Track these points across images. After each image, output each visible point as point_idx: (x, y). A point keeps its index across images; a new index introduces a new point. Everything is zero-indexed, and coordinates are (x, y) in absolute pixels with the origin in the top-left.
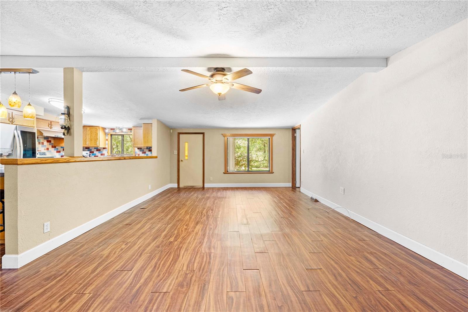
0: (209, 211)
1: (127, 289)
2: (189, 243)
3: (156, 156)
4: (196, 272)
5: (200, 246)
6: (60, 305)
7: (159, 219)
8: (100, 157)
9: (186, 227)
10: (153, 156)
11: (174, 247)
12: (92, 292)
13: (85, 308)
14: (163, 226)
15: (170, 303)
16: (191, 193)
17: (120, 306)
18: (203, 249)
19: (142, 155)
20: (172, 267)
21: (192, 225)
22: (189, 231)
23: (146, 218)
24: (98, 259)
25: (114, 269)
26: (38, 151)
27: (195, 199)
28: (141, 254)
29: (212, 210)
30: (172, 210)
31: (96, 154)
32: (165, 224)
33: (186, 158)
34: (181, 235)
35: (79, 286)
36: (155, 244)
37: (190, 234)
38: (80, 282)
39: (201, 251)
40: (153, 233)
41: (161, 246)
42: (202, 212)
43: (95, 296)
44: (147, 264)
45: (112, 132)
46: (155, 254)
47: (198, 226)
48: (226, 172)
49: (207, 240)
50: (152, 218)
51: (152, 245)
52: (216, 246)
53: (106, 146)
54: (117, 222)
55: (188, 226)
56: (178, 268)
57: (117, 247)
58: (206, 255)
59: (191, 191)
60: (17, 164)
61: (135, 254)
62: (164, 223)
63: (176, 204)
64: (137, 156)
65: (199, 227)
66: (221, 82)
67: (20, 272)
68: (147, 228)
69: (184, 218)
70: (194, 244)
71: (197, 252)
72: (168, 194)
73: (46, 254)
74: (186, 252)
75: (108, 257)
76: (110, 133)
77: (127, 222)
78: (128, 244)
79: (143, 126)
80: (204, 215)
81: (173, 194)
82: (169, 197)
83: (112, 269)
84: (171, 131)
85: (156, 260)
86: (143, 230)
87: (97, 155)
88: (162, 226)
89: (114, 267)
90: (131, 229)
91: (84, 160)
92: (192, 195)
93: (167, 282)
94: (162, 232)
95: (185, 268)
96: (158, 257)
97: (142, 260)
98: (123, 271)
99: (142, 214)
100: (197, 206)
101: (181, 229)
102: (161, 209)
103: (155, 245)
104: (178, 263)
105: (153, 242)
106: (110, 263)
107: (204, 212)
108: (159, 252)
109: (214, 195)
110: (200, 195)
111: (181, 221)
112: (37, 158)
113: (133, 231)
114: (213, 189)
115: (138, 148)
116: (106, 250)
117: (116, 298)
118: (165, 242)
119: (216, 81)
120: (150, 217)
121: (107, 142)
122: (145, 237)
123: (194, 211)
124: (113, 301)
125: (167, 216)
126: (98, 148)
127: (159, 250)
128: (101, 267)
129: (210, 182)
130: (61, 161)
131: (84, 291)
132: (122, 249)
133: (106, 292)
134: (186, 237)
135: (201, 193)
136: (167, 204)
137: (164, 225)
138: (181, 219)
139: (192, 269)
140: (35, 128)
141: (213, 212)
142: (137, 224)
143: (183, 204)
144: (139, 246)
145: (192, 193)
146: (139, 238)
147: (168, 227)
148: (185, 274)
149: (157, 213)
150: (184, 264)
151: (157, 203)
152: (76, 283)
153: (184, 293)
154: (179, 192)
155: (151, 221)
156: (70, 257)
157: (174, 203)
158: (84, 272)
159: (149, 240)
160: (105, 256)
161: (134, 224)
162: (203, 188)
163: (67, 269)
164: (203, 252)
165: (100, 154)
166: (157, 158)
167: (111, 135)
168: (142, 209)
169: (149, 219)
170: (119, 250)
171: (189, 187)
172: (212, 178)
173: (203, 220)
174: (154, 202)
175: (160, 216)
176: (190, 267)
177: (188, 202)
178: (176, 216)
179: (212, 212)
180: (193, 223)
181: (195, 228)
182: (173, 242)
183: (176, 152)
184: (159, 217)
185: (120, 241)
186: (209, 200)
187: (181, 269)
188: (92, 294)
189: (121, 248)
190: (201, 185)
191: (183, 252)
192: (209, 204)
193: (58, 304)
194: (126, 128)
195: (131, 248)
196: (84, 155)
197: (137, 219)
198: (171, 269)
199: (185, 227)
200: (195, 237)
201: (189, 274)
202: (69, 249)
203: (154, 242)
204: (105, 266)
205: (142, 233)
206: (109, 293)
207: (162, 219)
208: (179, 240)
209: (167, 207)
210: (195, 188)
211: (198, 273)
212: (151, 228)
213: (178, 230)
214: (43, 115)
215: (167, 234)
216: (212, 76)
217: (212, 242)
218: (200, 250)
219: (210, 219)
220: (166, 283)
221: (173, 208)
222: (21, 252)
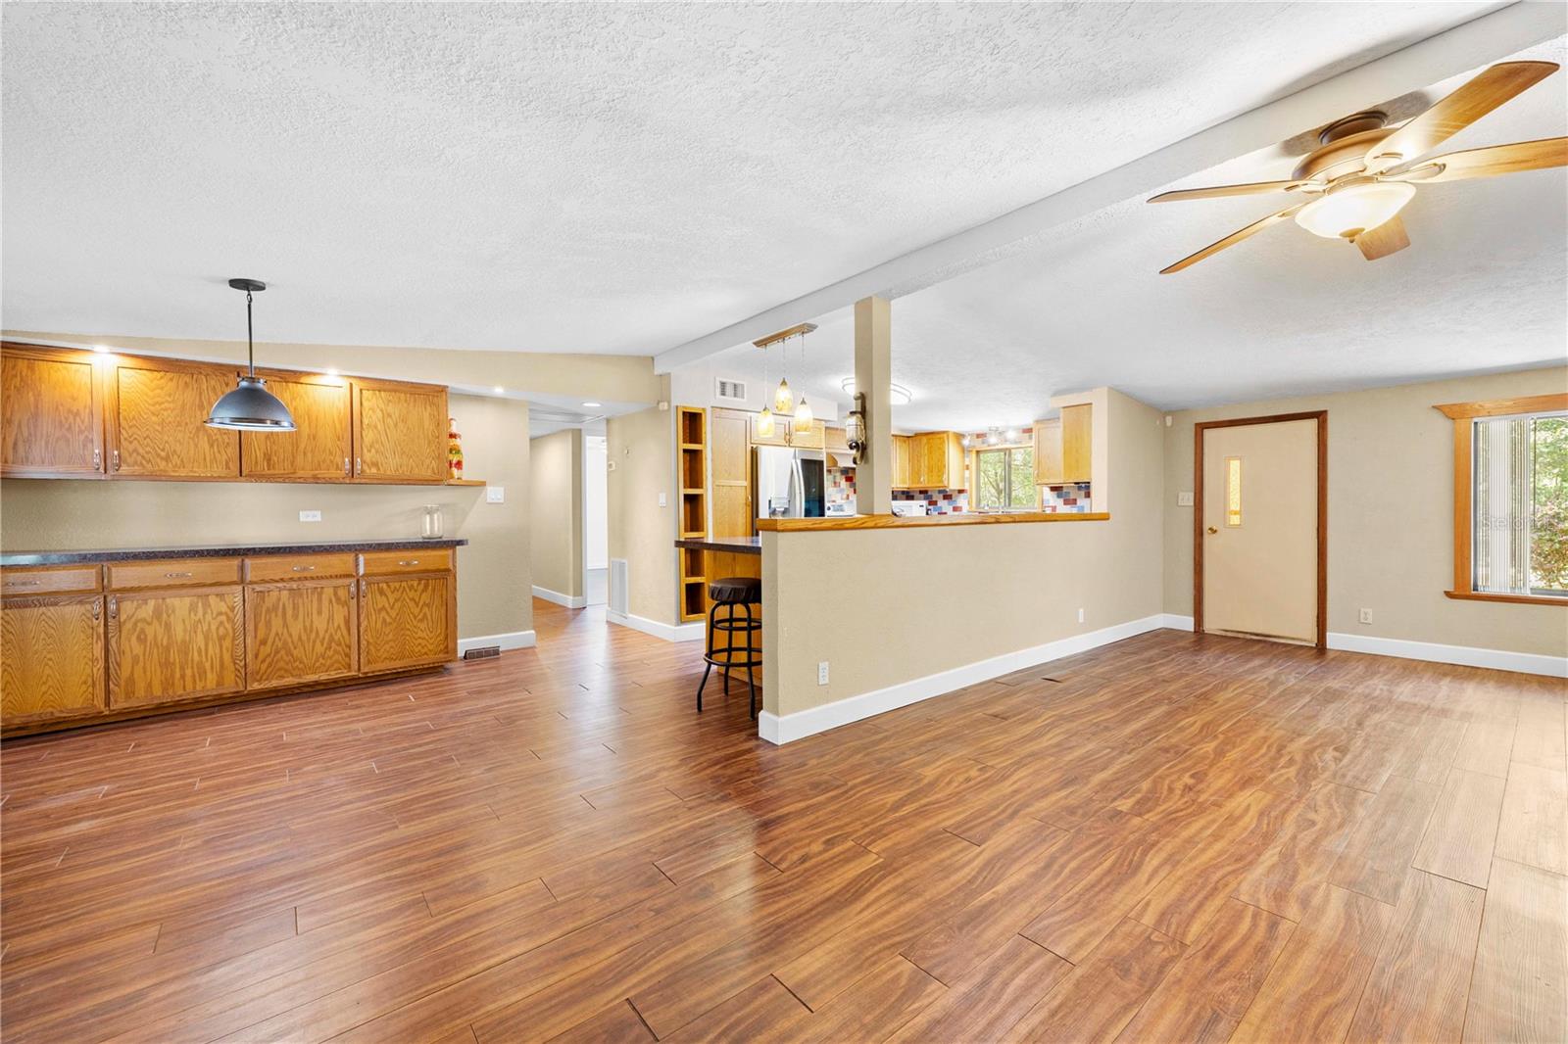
0: (1319, 750)
1: (959, 889)
2: (1190, 841)
3: (1106, 511)
4: (1190, 951)
5: (1234, 871)
6: (825, 851)
7: (1094, 724)
8: (952, 516)
9: (1191, 781)
10: (1096, 514)
11: (1125, 833)
12: (883, 855)
13: (863, 882)
14: (1105, 752)
15: (1067, 999)
16: (1248, 661)
17: (933, 922)
18: (1245, 887)
19: (1063, 509)
20: (1102, 896)
21: (1218, 781)
22: (1200, 800)
23: (1054, 713)
24: (911, 782)
25: (938, 823)
26: (829, 502)
27: (1262, 688)
28: (1015, 813)
29: (1343, 750)
30: (1150, 708)
31: (941, 507)
32: (1113, 749)
33: (1235, 520)
34: (1164, 802)
35: (863, 828)
36: (1061, 799)
37: (1202, 809)
38: (866, 820)
39: (1236, 890)
40: (1066, 765)
41: (1080, 812)
42: (1285, 747)
43: (887, 869)
44: (1026, 848)
45: (979, 445)
46: (1055, 831)
47: (1247, 792)
48: (1464, 590)
49: (1275, 859)
50: (1074, 716)
51: (1053, 798)
52: (1316, 901)
53: (964, 486)
54: (973, 702)
55: (1202, 781)
56: (1121, 906)
57: (958, 769)
58: (1255, 916)
59: (1252, 653)
60: (776, 530)
61: (998, 806)
62: (1111, 744)
63: (1170, 689)
64: (1048, 512)
65: (1250, 800)
66: (1361, 178)
67: (780, 752)
68: (1050, 742)
69: (1193, 745)
70: (1210, 853)
71: (1215, 889)
72: (1147, 648)
73: (823, 734)
74: (1167, 868)
75: (932, 785)
76: (974, 447)
77: (998, 708)
78: (987, 772)
79: (1061, 415)
80: (1291, 762)
81: (1168, 653)
82: (1150, 660)
83: (933, 821)
84: (1169, 420)
85: (1054, 849)
86: (1033, 747)
87: (944, 511)
88: (1099, 751)
89: (941, 817)
90: (1005, 731)
91: (895, 524)
92: (1253, 671)
93: (1075, 931)
94: (1094, 771)
95: (1149, 919)
96: (1061, 841)
97: (1016, 829)
98: (959, 839)
99: (1044, 698)
100: (1265, 716)
101: (1167, 782)
102: (1110, 695)
103: (1062, 802)
104: (1125, 889)
105: (1059, 790)
106: (934, 804)
107: (1297, 747)
108: (1071, 828)
109: (1375, 689)
110: (1293, 674)
111: (1176, 753)
112: (826, 517)
113: (1007, 740)
114: (1373, 661)
115: (1053, 489)
116: (934, 766)
117: (928, 898)
118: (1096, 805)
119: (1330, 182)
120: (1067, 710)
121: (967, 473)
122: (1037, 766)
123: (1245, 733)
124: (920, 900)
125: (1126, 721)
126: (945, 491)
127: (1071, 822)
128: (914, 806)
129: (1361, 627)
130: (847, 526)
131: (869, 844)
132: (968, 780)
133: (910, 869)
134: (1181, 814)
135: (1300, 670)
136: (1136, 682)
137: (1109, 750)
138: (1177, 746)
139: (1178, 937)
140: (824, 450)
141: (1345, 761)
142: (1026, 721)
143: (1202, 694)
144: (1015, 786)
145: (1257, 662)
146: (1020, 764)
147: (1121, 760)
148: (1143, 938)
149: (1094, 705)
150: (1148, 904)
151: (1103, 673)
152: (857, 819)
153: (1124, 995)
154: (1196, 650)
155: (1067, 726)
156: (859, 756)
157: (1167, 684)
158: (877, 800)
159: (1047, 781)
160: (926, 781)
161: (1015, 719)
162: (1321, 648)
163: (850, 780)
164: (1244, 898)
165: (951, 507)
166: (1108, 519)
167: (978, 452)
168: (1047, 680)
169: (1063, 718)
170: (961, 778)
171: (1248, 637)
172: (1370, 611)
173: (1275, 779)
174: (1094, 666)
175: (1102, 718)
176: (1168, 926)
177: (1229, 694)
178: (1161, 731)
179: (1337, 760)
180: (1228, 775)
181: (1231, 796)
182: (1127, 814)
183: (1187, 499)
184: (1099, 719)
185: (970, 757)
186: (1333, 706)
187: (1132, 914)
188: (881, 860)
189: (966, 775)
190: (1308, 634)
191: (1155, 862)
192: (1327, 720)
193: (821, 848)
194: (1016, 429)
195: (991, 786)
196: (895, 511)
197: (1029, 706)
198: (1097, 898)
199: (1187, 780)
200: (1221, 827)
201: (1161, 947)
202: (861, 738)
203: (1064, 793)
204: (921, 807)
205: (1033, 754)
206: (917, 877)
207: (1107, 728)
208: (1152, 817)
209: (1134, 693)
210: (1275, 643)
211: (1197, 961)
212: (1061, 748)
213: (1155, 782)
214: (836, 419)
215: (1113, 781)
216: (1306, 170)
217: (1299, 878)
218: (1233, 885)
219: (1315, 785)
220: (1071, 931)
221: (1157, 702)
222: (784, 715)
